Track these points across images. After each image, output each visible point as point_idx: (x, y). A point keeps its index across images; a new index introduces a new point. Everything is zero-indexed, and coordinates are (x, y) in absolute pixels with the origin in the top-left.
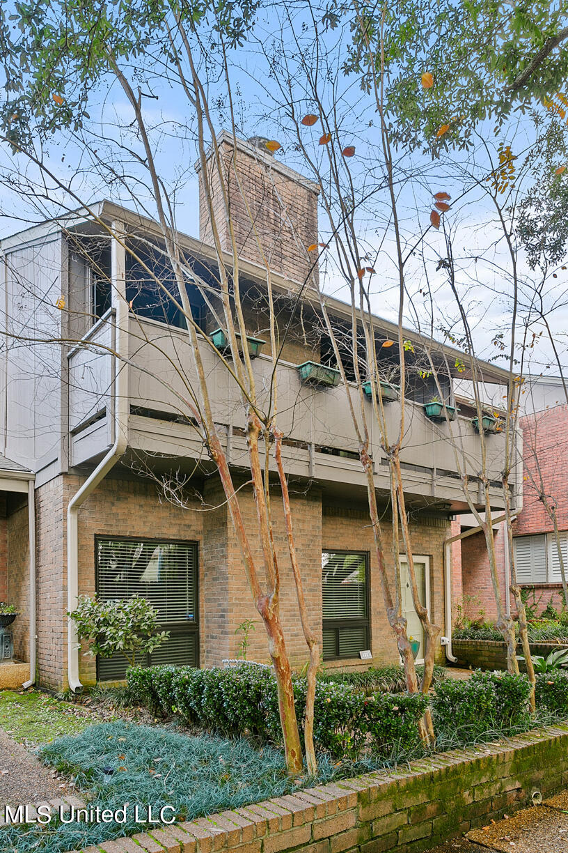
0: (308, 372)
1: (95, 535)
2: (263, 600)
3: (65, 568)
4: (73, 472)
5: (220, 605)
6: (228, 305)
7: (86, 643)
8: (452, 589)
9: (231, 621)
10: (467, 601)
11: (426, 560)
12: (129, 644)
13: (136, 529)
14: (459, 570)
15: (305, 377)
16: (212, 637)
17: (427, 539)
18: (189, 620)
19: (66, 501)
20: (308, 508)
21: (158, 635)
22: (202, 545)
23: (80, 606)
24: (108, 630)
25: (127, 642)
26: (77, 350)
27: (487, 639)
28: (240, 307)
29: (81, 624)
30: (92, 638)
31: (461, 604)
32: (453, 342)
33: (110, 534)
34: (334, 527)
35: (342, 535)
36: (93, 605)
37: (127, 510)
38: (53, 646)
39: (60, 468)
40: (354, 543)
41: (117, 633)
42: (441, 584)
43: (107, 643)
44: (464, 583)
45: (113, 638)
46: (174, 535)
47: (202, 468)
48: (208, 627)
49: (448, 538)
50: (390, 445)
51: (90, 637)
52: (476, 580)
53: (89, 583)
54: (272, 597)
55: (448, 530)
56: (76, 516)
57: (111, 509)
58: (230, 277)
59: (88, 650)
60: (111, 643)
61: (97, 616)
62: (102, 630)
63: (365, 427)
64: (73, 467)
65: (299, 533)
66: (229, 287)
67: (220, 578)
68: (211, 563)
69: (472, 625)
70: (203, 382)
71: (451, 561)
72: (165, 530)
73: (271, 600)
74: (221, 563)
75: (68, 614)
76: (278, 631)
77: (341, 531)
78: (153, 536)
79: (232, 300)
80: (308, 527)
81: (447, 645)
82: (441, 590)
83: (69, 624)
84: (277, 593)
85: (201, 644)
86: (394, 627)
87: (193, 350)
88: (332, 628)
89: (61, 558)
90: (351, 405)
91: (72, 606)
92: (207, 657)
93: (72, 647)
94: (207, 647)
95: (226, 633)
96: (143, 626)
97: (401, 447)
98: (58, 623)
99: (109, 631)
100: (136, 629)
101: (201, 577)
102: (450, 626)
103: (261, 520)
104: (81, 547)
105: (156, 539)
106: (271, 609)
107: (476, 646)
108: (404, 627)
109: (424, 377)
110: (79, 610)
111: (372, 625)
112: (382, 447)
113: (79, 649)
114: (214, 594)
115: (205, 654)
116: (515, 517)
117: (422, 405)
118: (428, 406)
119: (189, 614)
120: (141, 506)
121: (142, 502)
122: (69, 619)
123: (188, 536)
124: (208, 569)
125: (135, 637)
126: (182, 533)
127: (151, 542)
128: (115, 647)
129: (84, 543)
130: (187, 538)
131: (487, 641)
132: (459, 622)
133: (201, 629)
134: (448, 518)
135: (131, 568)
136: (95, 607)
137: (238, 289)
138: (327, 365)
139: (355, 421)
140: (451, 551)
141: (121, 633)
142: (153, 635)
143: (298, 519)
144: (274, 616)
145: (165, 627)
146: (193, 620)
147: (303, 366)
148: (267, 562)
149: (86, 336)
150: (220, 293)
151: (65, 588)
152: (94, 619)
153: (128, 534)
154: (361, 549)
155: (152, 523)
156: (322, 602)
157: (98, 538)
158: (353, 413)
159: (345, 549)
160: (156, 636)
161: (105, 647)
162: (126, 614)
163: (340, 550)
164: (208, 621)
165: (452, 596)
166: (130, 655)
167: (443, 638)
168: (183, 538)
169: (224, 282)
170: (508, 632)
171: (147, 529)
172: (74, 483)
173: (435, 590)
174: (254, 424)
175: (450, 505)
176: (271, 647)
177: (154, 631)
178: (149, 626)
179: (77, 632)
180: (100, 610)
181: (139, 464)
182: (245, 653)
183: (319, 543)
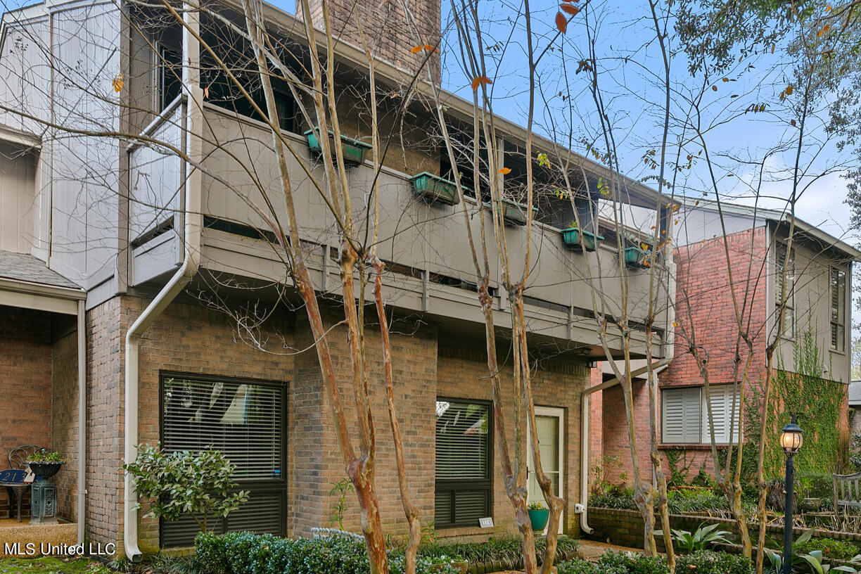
0: (422, 184)
1: (161, 371)
2: (356, 465)
3: (122, 410)
4: (133, 292)
5: (312, 460)
6: (321, 104)
7: (147, 502)
8: (589, 448)
9: (326, 480)
10: (607, 463)
11: (560, 413)
12: (199, 506)
13: (211, 366)
14: (599, 425)
15: (419, 191)
16: (303, 498)
17: (562, 388)
18: (274, 476)
19: (124, 328)
20: (420, 348)
21: (235, 495)
22: (292, 387)
23: (140, 457)
24: (174, 487)
25: (197, 503)
26: (136, 147)
27: (628, 508)
28: (334, 109)
29: (141, 479)
30: (154, 497)
31: (600, 466)
32: (597, 157)
33: (179, 370)
34: (453, 370)
35: (462, 380)
36: (156, 457)
37: (200, 342)
38: (106, 504)
39: (117, 286)
40: (476, 391)
41: (184, 491)
42: (577, 441)
43: (172, 503)
44: (606, 440)
45: (179, 498)
46: (258, 374)
47: (286, 301)
48: (298, 485)
49: (587, 388)
50: (513, 283)
51: (152, 496)
52: (619, 437)
53: (152, 430)
54: (366, 460)
55: (587, 378)
56: (137, 348)
57: (181, 341)
58: (323, 72)
59: (149, 510)
60: (177, 504)
61: (160, 471)
62: (166, 487)
63: (486, 259)
64: (133, 287)
65: (410, 377)
66: (323, 83)
67: (313, 427)
68: (303, 409)
69: (611, 492)
70: (289, 198)
71: (589, 415)
72: (247, 368)
73: (364, 465)
74: (315, 410)
75: (125, 466)
76: (372, 502)
77: (461, 376)
78: (232, 375)
79: (325, 100)
80: (420, 370)
81: (582, 513)
82: (576, 448)
83: (126, 479)
84: (372, 457)
85: (289, 506)
86: (512, 498)
87: (278, 157)
88: (446, 490)
89: (116, 398)
90: (470, 232)
91: (130, 457)
92: (296, 521)
93: (130, 506)
94: (296, 510)
95: (319, 494)
96: (217, 485)
97: (526, 287)
98: (113, 477)
99: (175, 489)
100: (208, 487)
101: (290, 426)
102: (586, 492)
103: (355, 369)
104: (142, 386)
105: (235, 378)
106: (365, 476)
107: (614, 516)
108: (523, 499)
109: (561, 197)
110: (138, 463)
111: (495, 488)
112: (504, 285)
113: (138, 510)
114: (306, 447)
115: (294, 518)
116: (667, 366)
117: (559, 230)
118: (565, 232)
119: (276, 469)
120: (218, 337)
121: (220, 333)
122: (126, 472)
123: (276, 375)
124: (299, 416)
125: (206, 497)
126: (268, 371)
127: (232, 382)
128: (182, 509)
129: (147, 381)
130: (275, 378)
131: (628, 510)
132: (597, 487)
133: (289, 488)
134: (588, 365)
135: (208, 408)
136: (158, 460)
137: (332, 87)
138: (447, 178)
139: (474, 251)
140: (590, 404)
141: (189, 492)
142: (230, 495)
143: (408, 361)
144: (368, 483)
145: (243, 485)
146: (280, 476)
147: (418, 177)
148: (361, 419)
149: (146, 130)
150: (311, 89)
151: (121, 434)
152: (156, 474)
153: (201, 371)
154: (484, 398)
155: (232, 359)
156: (434, 460)
157: (164, 375)
158: (471, 241)
159: (464, 397)
160: (232, 497)
161: (170, 509)
162: (197, 470)
163: (459, 398)
164: (297, 478)
165: (589, 456)
166: (200, 517)
167: (577, 505)
168: (269, 378)
169: (316, 76)
170: (645, 506)
171: (225, 366)
172: (134, 307)
173: (569, 449)
174: (349, 253)
175: (590, 350)
176: (364, 520)
177: (230, 490)
178: (224, 483)
179: (136, 488)
180: (165, 463)
181: (208, 294)
182: (341, 518)
183: (434, 389)
